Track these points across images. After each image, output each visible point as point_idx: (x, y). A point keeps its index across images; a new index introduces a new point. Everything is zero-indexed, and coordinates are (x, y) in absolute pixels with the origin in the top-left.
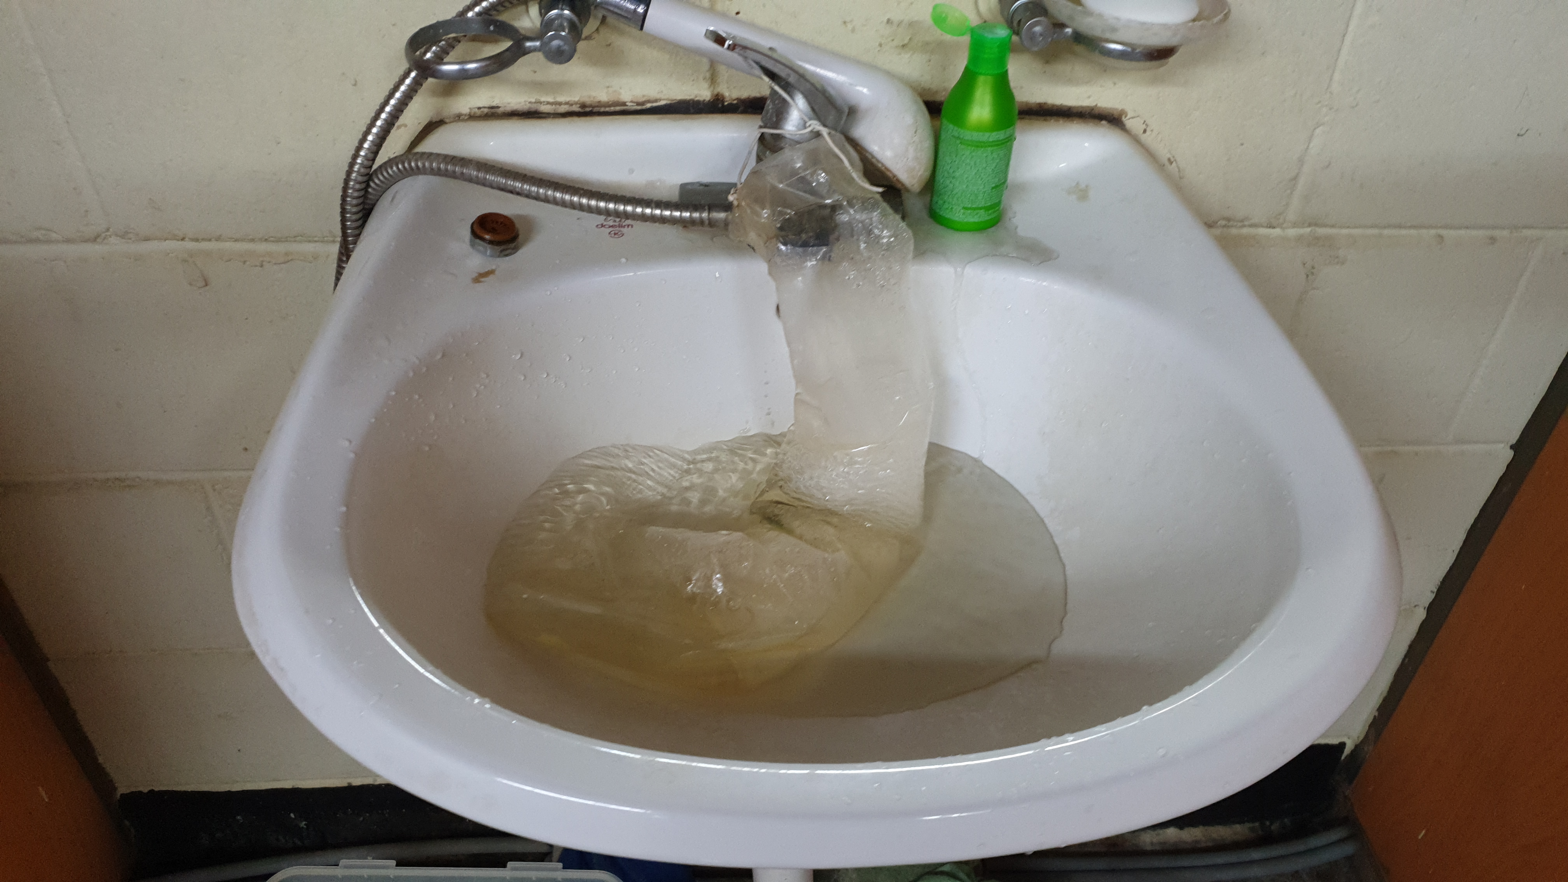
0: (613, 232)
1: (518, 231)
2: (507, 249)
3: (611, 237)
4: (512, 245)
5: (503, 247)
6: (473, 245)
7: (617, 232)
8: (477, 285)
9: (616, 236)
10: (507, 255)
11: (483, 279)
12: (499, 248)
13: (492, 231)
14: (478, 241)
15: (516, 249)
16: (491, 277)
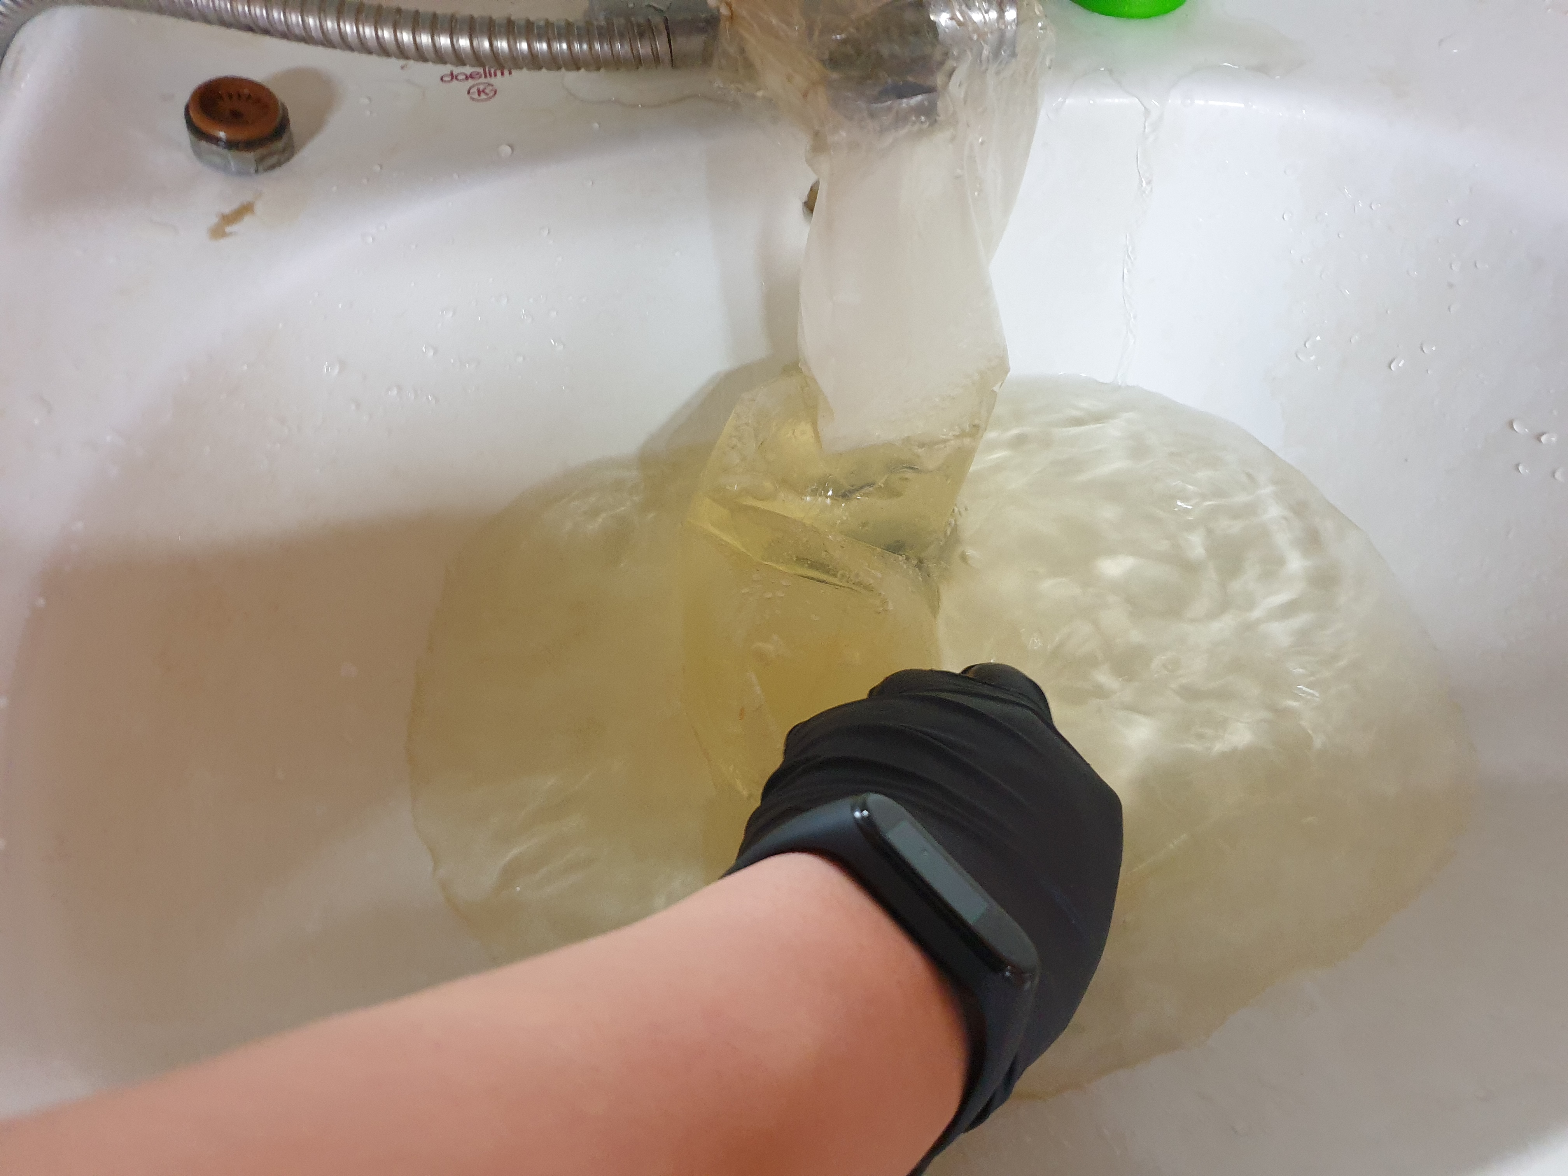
0: (474, 90)
1: (285, 109)
2: (271, 154)
3: (473, 99)
4: (280, 145)
5: (261, 151)
6: (198, 154)
7: (481, 88)
8: (223, 242)
9: (483, 96)
10: (272, 167)
11: (229, 229)
12: (250, 156)
13: (235, 118)
14: (204, 144)
15: (289, 151)
16: (247, 219)
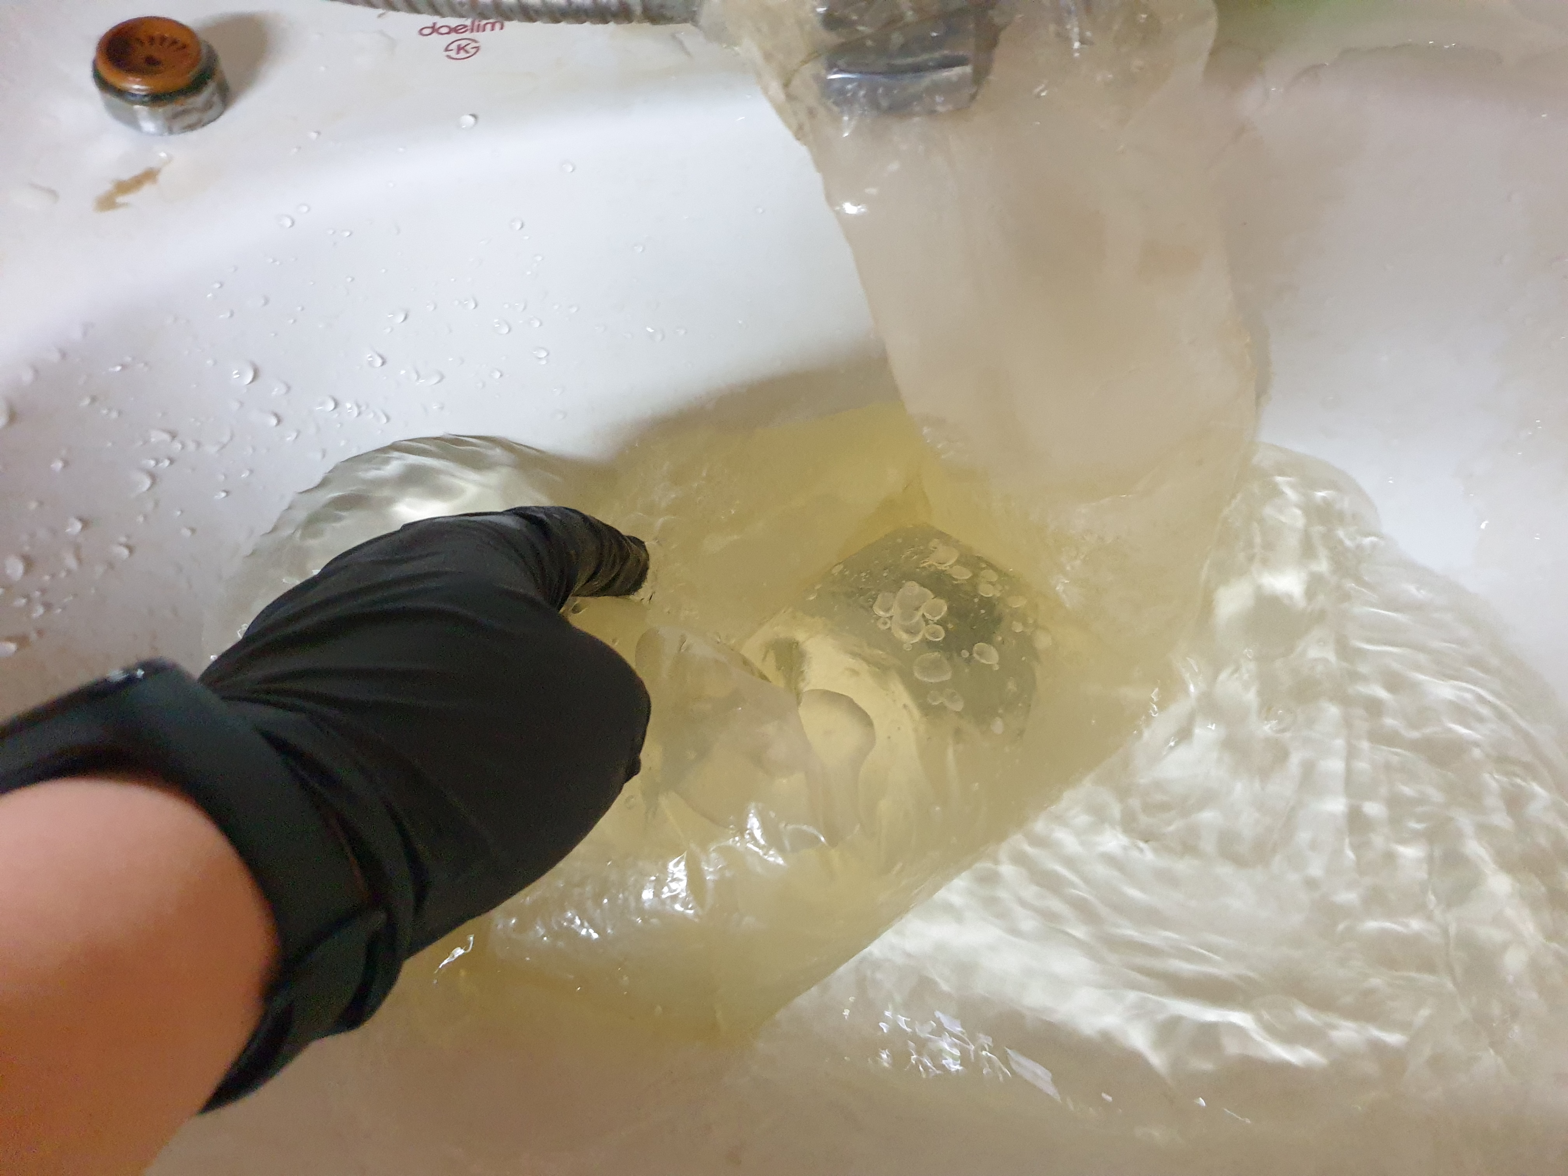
1: (212, 57)
5: (178, 107)
8: (111, 216)
10: (191, 127)
11: (120, 199)
12: (165, 112)
14: (114, 99)
16: (147, 189)
